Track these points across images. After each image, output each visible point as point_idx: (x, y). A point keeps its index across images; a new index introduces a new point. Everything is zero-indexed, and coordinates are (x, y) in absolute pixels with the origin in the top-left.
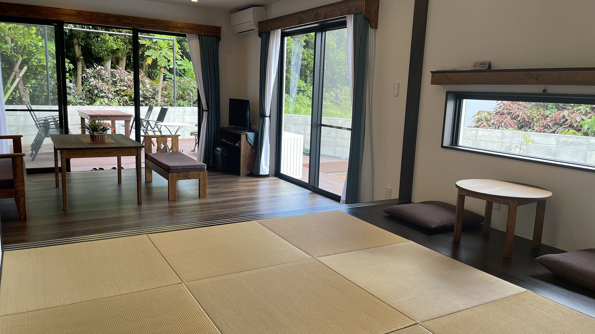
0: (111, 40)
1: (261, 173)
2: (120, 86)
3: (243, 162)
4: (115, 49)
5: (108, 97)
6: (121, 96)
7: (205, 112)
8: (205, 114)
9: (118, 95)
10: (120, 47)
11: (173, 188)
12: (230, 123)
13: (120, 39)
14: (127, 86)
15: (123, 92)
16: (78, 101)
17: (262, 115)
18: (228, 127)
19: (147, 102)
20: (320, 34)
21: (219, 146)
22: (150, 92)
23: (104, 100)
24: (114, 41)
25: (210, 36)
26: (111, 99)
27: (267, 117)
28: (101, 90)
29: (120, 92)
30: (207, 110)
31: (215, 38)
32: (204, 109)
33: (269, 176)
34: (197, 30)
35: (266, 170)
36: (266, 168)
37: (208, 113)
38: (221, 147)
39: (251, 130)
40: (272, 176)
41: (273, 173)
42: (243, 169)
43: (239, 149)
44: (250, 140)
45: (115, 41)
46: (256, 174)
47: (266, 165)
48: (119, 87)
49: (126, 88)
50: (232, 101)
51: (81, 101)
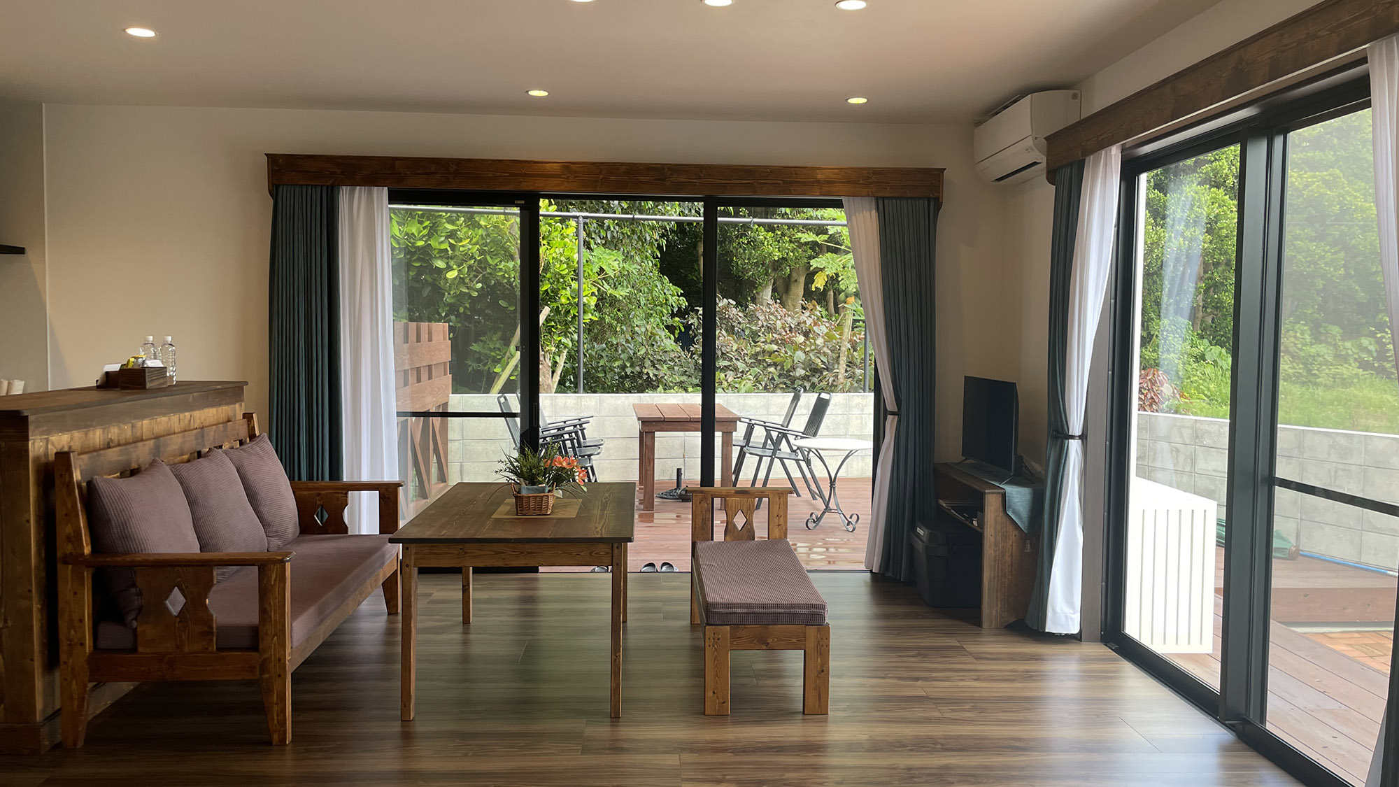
0: (768, 241)
1: (1050, 627)
2: (763, 342)
3: (990, 582)
4: (776, 259)
5: (736, 369)
6: (765, 364)
7: (892, 416)
8: (891, 424)
9: (760, 362)
10: (787, 254)
11: (717, 675)
12: (966, 451)
13: (788, 237)
14: (780, 342)
15: (770, 356)
16: (675, 379)
17: (1057, 431)
18: (960, 462)
19: (815, 380)
20: (1263, 145)
21: (926, 525)
22: (825, 354)
23: (726, 376)
24: (776, 243)
25: (910, 198)
26: (742, 372)
27: (1073, 437)
28: (723, 353)
29: (764, 356)
30: (896, 410)
31: (926, 202)
32: (889, 408)
33: (1081, 640)
34: (870, 183)
35: (1066, 617)
36: (1067, 610)
37: (899, 421)
38: (927, 528)
39: (1020, 478)
40: (1092, 640)
41: (1097, 629)
42: (991, 605)
43: (978, 537)
44: (1014, 512)
45: (779, 242)
46: (1035, 628)
47: (1070, 603)
48: (762, 344)
49: (775, 347)
50: (973, 385)
51: (684, 378)
